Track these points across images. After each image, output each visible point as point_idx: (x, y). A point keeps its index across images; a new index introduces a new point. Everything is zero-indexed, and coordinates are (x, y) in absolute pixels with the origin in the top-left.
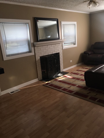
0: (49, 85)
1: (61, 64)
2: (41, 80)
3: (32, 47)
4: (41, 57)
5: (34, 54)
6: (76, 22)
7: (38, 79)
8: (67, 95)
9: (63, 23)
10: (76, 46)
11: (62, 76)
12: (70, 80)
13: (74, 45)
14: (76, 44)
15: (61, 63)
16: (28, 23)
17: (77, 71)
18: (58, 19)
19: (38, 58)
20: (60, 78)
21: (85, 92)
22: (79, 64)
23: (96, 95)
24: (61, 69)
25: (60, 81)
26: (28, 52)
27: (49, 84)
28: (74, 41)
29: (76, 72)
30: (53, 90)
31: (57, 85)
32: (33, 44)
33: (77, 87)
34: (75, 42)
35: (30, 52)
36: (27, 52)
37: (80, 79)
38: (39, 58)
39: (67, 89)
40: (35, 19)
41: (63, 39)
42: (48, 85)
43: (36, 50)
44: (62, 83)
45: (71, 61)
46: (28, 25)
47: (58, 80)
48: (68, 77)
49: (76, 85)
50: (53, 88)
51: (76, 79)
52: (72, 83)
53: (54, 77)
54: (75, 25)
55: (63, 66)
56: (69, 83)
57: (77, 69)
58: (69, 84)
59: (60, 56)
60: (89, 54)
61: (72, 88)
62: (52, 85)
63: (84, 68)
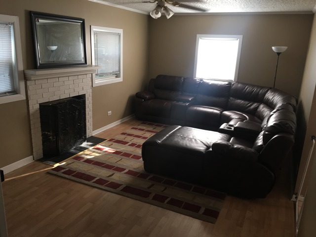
0: (63, 173)
1: (87, 121)
2: (41, 160)
3: (20, 80)
4: (41, 105)
5: (24, 98)
6: (122, 30)
7: (32, 156)
8: (109, 193)
9: (94, 29)
10: (120, 79)
11: (91, 148)
12: (110, 156)
13: (117, 77)
14: (120, 77)
15: (87, 117)
16: (13, 24)
17: (123, 136)
18: (84, 21)
19: (34, 107)
20: (86, 152)
21: (144, 184)
22: (126, 119)
23: (164, 190)
24: (88, 131)
25: (88, 161)
26: (9, 92)
27: (63, 171)
28: (117, 69)
29: (121, 138)
30: (73, 183)
31: (83, 172)
32: (24, 74)
33: (126, 173)
34: (119, 71)
35: (14, 92)
36: (5, 93)
37: (131, 155)
38: (38, 106)
39: (107, 179)
40: (31, 15)
41: (94, 64)
42: (60, 173)
43: (30, 88)
44: (93, 166)
45: (110, 112)
46: (12, 27)
47: (83, 158)
48: (104, 150)
49: (125, 169)
50: (73, 178)
51: (123, 155)
52: (116, 165)
53: (72, 150)
54: (120, 36)
55: (92, 123)
56: (108, 165)
57: (122, 130)
58: (109, 167)
59: (87, 102)
60: (145, 99)
61: (118, 177)
62: (69, 172)
63: (136, 129)
